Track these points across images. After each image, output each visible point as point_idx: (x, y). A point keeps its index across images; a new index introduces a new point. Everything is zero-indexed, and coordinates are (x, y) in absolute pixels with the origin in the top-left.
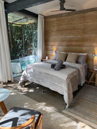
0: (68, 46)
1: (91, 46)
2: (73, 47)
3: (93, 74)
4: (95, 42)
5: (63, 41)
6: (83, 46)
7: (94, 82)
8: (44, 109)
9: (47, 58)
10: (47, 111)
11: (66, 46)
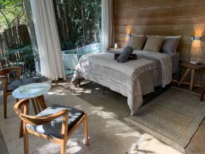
0: (149, 24)
1: (187, 22)
2: (158, 26)
3: (188, 70)
4: (195, 16)
5: (142, 16)
6: (175, 24)
7: (187, 83)
8: (99, 114)
9: (116, 45)
10: (102, 116)
11: (147, 25)
